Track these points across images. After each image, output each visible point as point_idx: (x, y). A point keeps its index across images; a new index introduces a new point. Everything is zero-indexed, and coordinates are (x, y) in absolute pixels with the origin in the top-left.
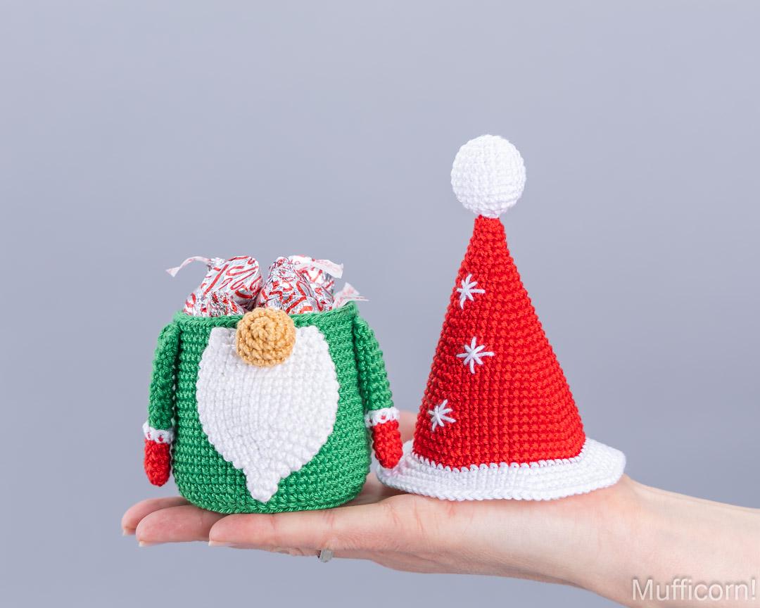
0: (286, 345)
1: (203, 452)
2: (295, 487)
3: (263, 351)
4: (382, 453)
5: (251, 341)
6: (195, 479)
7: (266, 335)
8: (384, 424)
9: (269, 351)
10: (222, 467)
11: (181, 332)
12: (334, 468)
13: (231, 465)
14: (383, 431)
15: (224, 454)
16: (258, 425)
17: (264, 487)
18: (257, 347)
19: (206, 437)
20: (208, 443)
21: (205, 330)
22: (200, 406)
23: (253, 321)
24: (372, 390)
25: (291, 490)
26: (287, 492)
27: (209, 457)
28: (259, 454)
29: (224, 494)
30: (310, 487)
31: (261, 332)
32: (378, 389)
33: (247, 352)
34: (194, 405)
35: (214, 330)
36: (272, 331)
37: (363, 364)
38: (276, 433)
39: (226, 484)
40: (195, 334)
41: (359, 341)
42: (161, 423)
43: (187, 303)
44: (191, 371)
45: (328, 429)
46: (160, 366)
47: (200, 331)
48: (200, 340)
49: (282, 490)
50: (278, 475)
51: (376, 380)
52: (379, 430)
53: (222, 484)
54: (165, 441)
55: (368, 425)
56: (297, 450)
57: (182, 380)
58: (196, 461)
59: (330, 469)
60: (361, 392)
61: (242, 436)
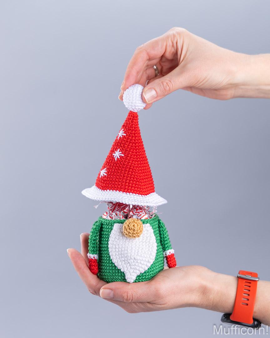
0: (140, 232)
1: (110, 265)
2: (141, 277)
3: (133, 234)
4: (170, 265)
5: (129, 230)
6: (107, 274)
7: (134, 228)
8: (170, 255)
9: (135, 234)
10: (117, 270)
11: (102, 224)
12: (154, 270)
13: (120, 270)
14: (170, 257)
15: (118, 266)
16: (130, 258)
17: (132, 278)
18: (131, 232)
19: (111, 260)
20: (112, 262)
21: (112, 224)
22: (110, 250)
23: (130, 223)
24: (165, 244)
25: (140, 278)
26: (139, 279)
27: (112, 267)
28: (130, 267)
29: (118, 279)
30: (146, 277)
31: (133, 227)
32: (167, 243)
33: (127, 233)
34: (107, 249)
35: (115, 224)
36: (136, 227)
37: (162, 235)
38: (136, 260)
39: (118, 276)
40: (107, 225)
41: (161, 228)
42: (94, 252)
43: (104, 214)
44: (106, 238)
45: (153, 259)
46: (93, 233)
47: (110, 224)
48: (110, 227)
49: (137, 278)
50: (136, 275)
51: (166, 240)
52: (169, 257)
53: (117, 276)
54: (96, 258)
55: (165, 256)
56: (143, 266)
57: (102, 241)
58: (107, 268)
59: (153, 271)
60: (162, 245)
61: (124, 261)
